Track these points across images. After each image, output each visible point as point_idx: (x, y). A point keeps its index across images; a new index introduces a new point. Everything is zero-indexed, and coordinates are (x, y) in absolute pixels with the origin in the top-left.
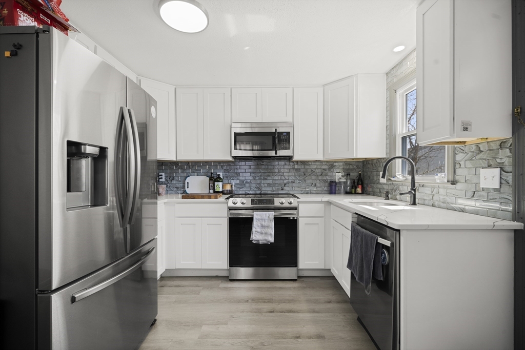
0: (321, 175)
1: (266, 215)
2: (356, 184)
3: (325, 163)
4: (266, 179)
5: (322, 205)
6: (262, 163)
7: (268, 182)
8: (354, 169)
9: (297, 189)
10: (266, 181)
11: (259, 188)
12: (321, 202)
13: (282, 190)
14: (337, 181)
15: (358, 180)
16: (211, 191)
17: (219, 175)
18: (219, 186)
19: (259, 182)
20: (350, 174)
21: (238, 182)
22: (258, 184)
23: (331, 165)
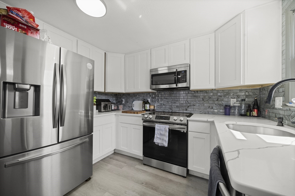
0: (217, 100)
1: (163, 127)
2: (252, 108)
3: (221, 92)
4: (175, 103)
5: (208, 124)
6: (173, 93)
7: (177, 105)
8: (250, 95)
9: (197, 110)
10: (176, 104)
11: (171, 109)
12: (207, 122)
13: (186, 110)
14: (232, 105)
15: (254, 105)
16: (144, 109)
17: (148, 101)
18: (148, 107)
19: (171, 104)
20: (244, 100)
21: (159, 104)
22: (170, 106)
23: (227, 92)
